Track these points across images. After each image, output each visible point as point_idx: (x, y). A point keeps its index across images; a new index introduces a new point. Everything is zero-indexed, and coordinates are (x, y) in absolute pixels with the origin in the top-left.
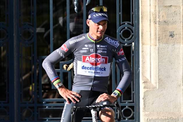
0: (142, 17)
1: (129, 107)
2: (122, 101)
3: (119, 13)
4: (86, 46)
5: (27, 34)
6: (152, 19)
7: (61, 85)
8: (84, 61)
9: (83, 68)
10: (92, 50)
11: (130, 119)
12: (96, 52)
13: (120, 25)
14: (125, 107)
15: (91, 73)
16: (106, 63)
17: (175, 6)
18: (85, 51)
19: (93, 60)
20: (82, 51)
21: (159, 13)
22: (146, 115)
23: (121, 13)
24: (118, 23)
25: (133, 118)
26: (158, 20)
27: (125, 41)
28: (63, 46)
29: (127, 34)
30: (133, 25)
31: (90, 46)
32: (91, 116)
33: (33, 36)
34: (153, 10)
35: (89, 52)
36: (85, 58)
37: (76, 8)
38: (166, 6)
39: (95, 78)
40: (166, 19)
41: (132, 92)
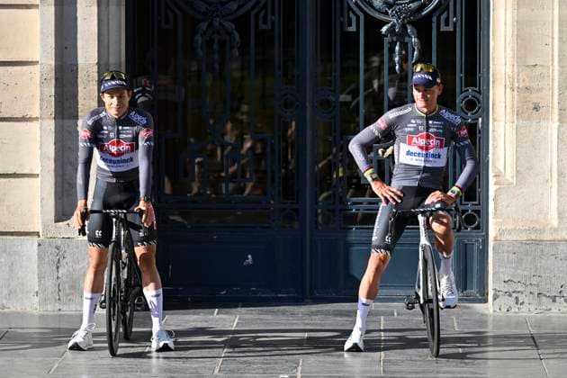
0: (493, 82)
1: (473, 211)
2: (464, 202)
3: (460, 75)
4: (413, 121)
5: (326, 104)
6: (508, 83)
7: (375, 176)
8: (410, 144)
9: (409, 153)
10: (421, 128)
11: (475, 228)
12: (427, 131)
13: (462, 93)
14: (467, 211)
15: (419, 162)
16: (441, 147)
17: (541, 66)
18: (412, 129)
19: (422, 142)
20: (407, 130)
21: (518, 75)
22: (496, 224)
23: (463, 75)
24: (458, 90)
25: (478, 228)
26: (516, 85)
27: (469, 115)
28: (379, 121)
29: (471, 105)
30: (480, 92)
31: (419, 122)
32: (418, 223)
33: (335, 107)
34: (509, 71)
35: (417, 131)
36: (411, 139)
37: (397, 67)
38: (528, 66)
39: (425, 169)
40: (528, 84)
41: (478, 190)
